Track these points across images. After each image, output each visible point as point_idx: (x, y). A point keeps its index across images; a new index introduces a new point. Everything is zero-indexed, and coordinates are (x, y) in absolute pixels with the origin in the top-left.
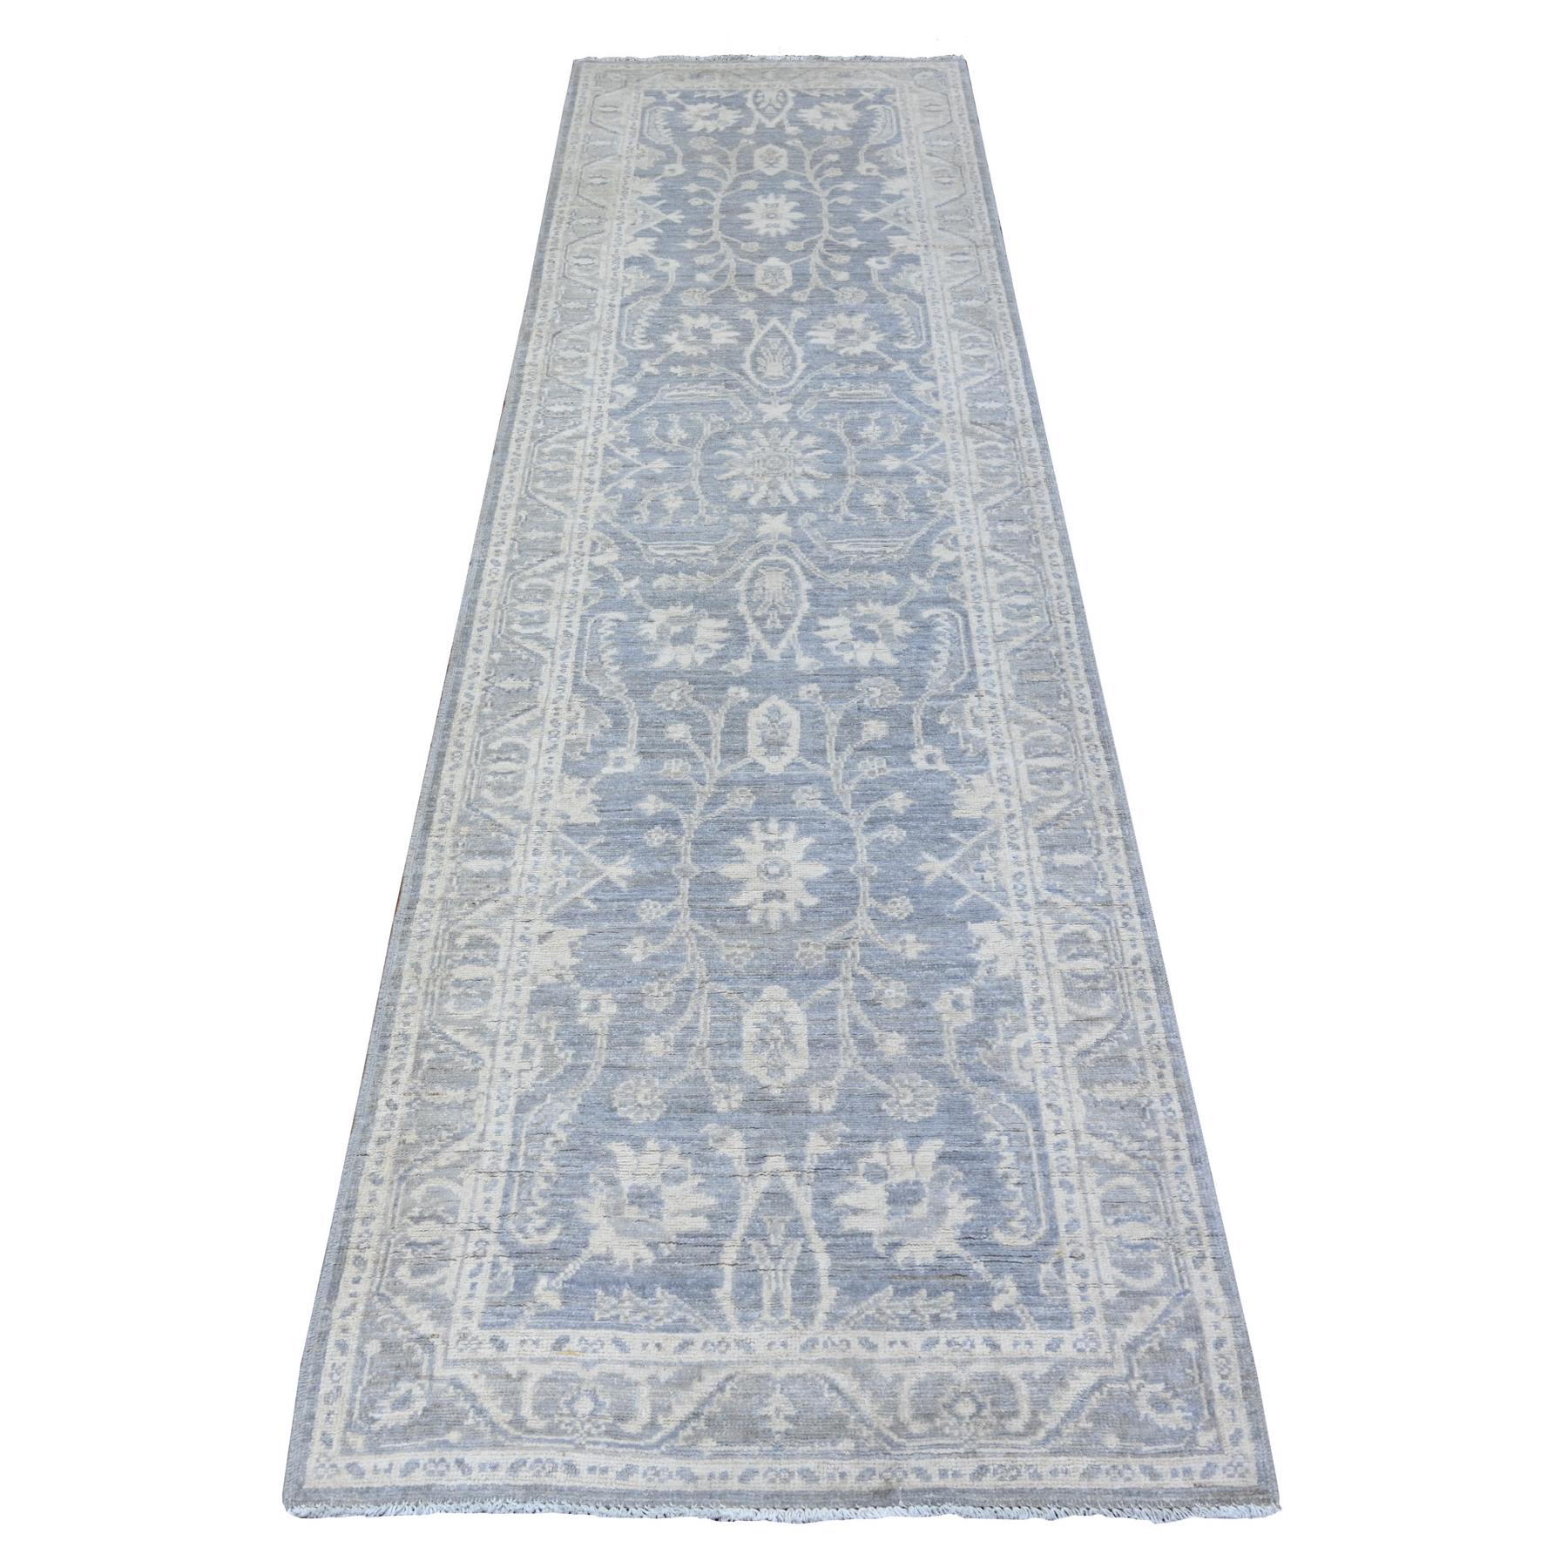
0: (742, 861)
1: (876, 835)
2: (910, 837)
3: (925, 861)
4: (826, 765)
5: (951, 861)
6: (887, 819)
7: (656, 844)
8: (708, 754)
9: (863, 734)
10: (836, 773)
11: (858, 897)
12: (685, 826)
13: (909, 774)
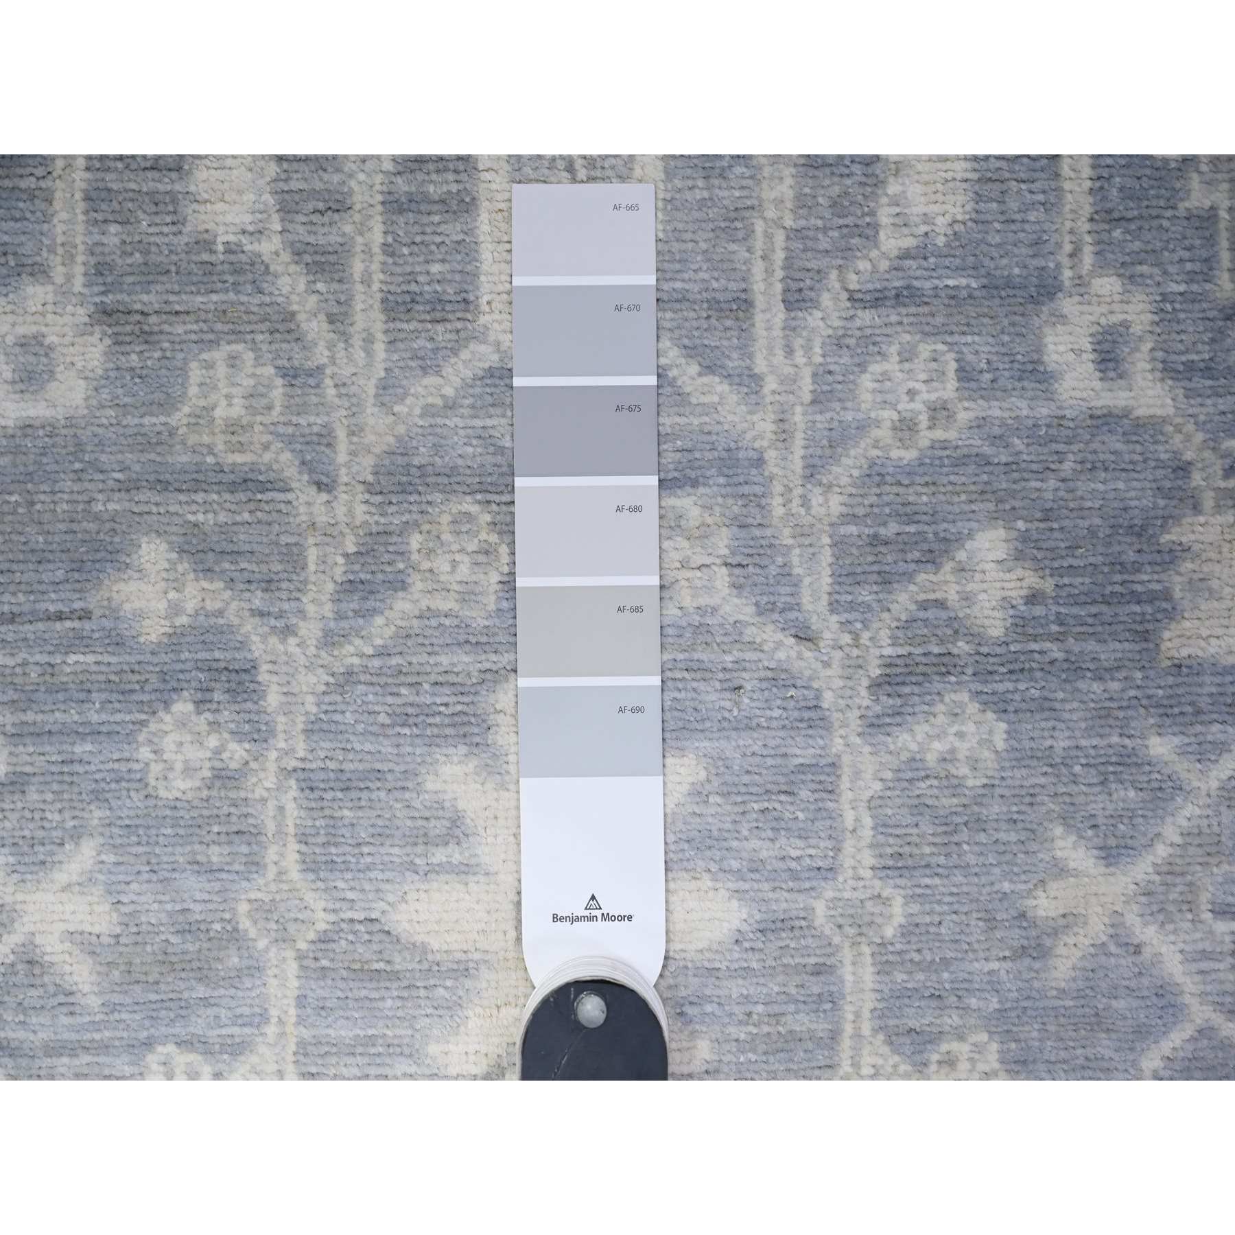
0: (465, 870)
1: (907, 740)
2: (1018, 757)
3: (1060, 870)
4: (749, 382)
5: (1142, 869)
6: (946, 666)
7: (181, 786)
8: (338, 319)
9: (885, 216)
10: (784, 435)
11: (834, 1035)
12: (273, 699)
13: (1031, 432)
